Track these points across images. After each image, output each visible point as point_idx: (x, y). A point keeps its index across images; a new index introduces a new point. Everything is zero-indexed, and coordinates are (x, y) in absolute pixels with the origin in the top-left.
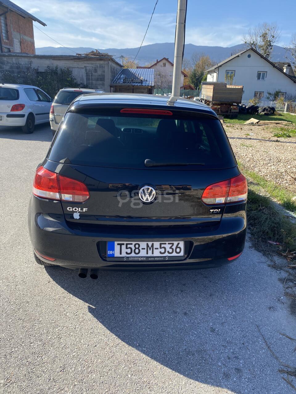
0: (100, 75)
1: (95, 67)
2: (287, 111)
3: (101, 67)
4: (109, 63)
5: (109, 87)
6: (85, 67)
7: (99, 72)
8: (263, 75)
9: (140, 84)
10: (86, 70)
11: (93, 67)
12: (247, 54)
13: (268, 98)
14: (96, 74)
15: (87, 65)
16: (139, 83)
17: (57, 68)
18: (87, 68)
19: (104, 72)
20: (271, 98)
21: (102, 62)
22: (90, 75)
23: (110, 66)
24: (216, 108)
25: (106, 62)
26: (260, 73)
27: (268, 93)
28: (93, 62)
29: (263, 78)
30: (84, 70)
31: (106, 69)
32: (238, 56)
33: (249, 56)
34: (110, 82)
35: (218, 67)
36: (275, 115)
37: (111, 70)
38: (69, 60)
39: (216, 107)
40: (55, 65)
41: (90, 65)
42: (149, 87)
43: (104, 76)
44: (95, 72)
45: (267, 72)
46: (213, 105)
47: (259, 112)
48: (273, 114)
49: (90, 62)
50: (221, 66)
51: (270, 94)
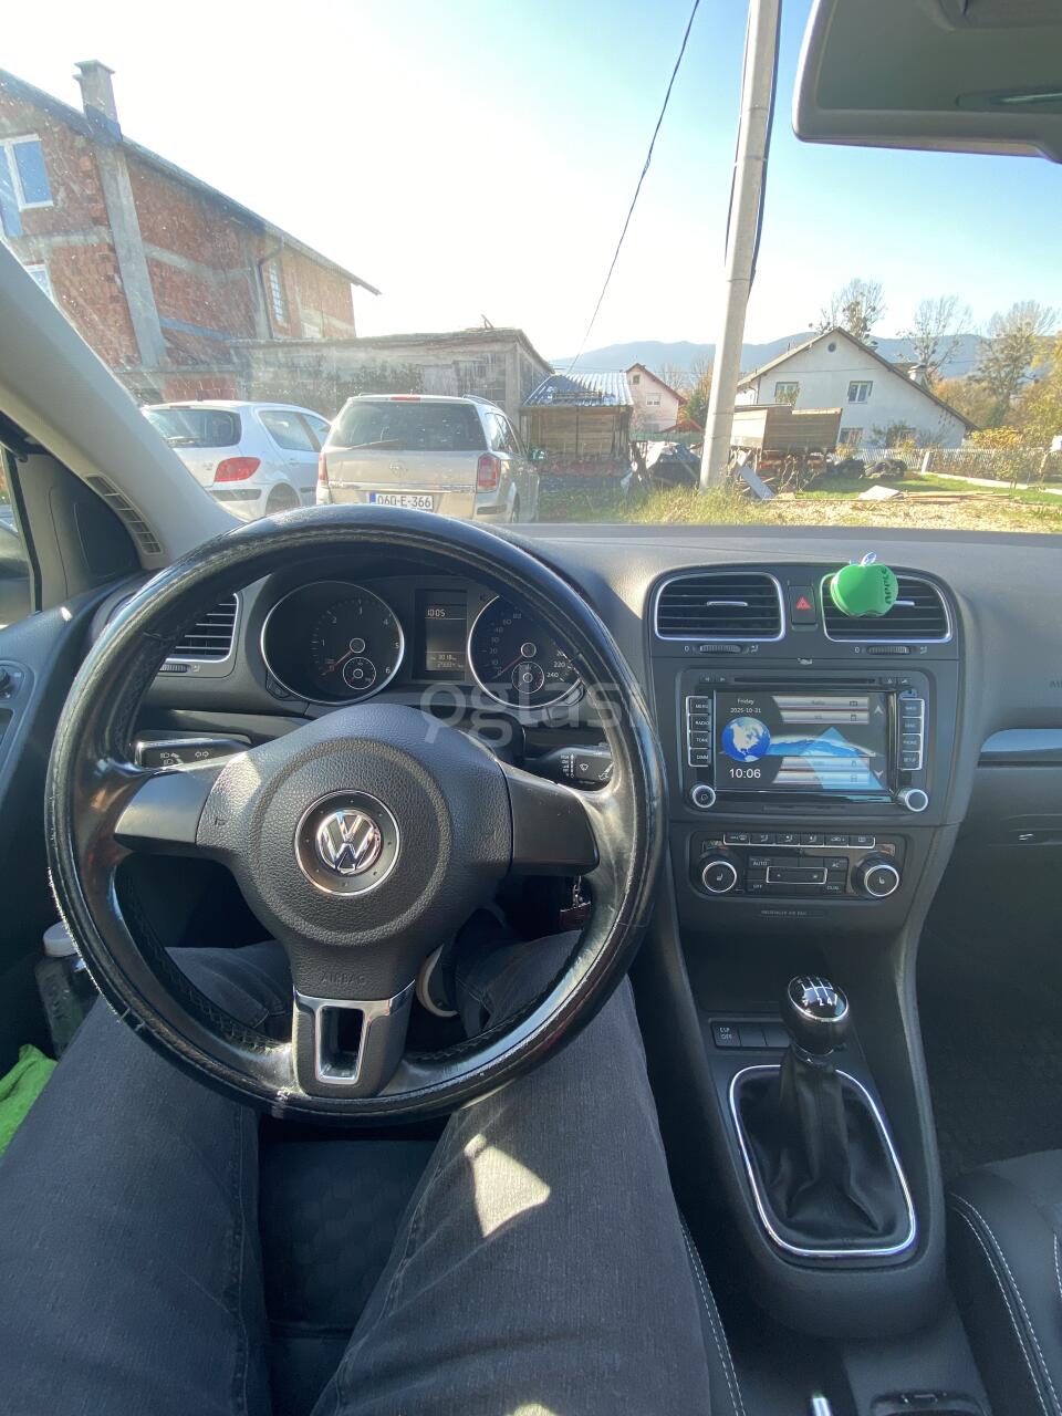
0: (492, 384)
1: (480, 362)
2: (928, 469)
3: (497, 359)
4: (515, 347)
5: (517, 415)
6: (456, 363)
7: (492, 375)
8: (864, 388)
9: (597, 403)
10: (458, 370)
11: (474, 362)
12: (827, 343)
13: (874, 443)
14: (483, 381)
15: (460, 358)
16: (594, 400)
17: (384, 368)
18: (462, 365)
19: (503, 373)
20: (881, 443)
21: (497, 347)
22: (468, 383)
23: (518, 357)
24: (771, 466)
25: (510, 346)
26: (857, 387)
27: (874, 431)
28: (475, 349)
29: (862, 398)
30: (451, 373)
31: (508, 366)
32: (806, 349)
33: (832, 348)
34: (519, 402)
35: (760, 376)
36: (907, 479)
37: (522, 368)
38: (414, 345)
39: (770, 462)
40: (379, 362)
41: (465, 358)
42: (622, 410)
43: (504, 384)
44: (481, 377)
45: (871, 382)
46: (763, 458)
47: (867, 472)
48: (901, 477)
49: (470, 348)
50: (765, 374)
51: (879, 432)
